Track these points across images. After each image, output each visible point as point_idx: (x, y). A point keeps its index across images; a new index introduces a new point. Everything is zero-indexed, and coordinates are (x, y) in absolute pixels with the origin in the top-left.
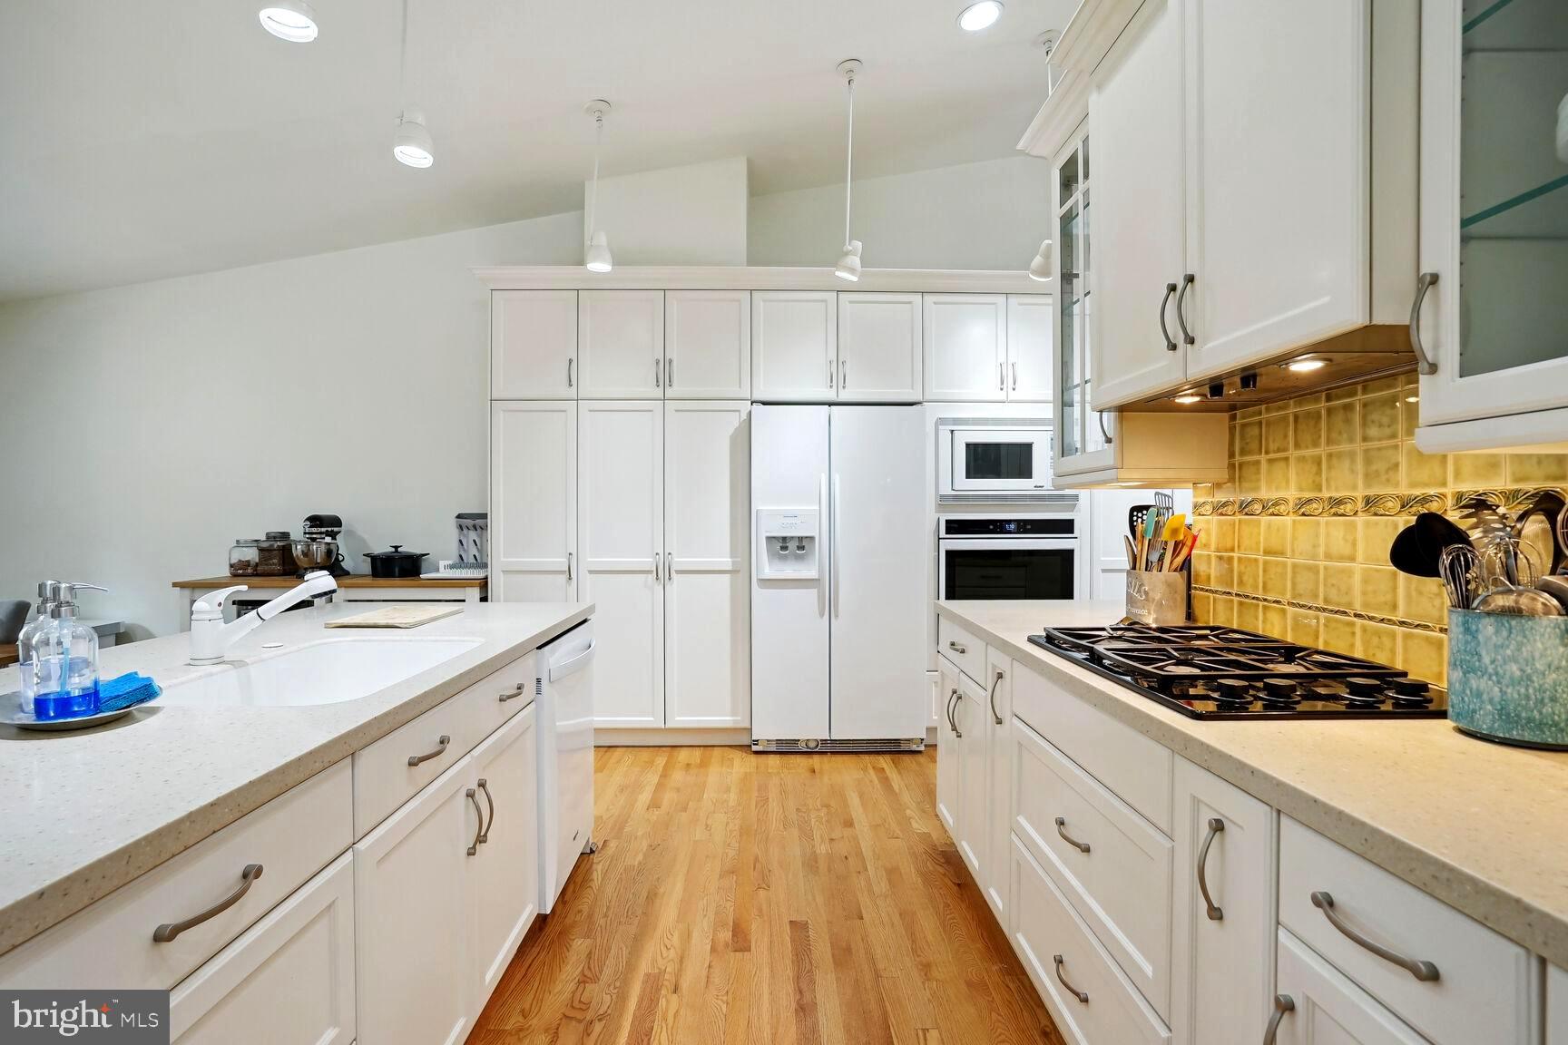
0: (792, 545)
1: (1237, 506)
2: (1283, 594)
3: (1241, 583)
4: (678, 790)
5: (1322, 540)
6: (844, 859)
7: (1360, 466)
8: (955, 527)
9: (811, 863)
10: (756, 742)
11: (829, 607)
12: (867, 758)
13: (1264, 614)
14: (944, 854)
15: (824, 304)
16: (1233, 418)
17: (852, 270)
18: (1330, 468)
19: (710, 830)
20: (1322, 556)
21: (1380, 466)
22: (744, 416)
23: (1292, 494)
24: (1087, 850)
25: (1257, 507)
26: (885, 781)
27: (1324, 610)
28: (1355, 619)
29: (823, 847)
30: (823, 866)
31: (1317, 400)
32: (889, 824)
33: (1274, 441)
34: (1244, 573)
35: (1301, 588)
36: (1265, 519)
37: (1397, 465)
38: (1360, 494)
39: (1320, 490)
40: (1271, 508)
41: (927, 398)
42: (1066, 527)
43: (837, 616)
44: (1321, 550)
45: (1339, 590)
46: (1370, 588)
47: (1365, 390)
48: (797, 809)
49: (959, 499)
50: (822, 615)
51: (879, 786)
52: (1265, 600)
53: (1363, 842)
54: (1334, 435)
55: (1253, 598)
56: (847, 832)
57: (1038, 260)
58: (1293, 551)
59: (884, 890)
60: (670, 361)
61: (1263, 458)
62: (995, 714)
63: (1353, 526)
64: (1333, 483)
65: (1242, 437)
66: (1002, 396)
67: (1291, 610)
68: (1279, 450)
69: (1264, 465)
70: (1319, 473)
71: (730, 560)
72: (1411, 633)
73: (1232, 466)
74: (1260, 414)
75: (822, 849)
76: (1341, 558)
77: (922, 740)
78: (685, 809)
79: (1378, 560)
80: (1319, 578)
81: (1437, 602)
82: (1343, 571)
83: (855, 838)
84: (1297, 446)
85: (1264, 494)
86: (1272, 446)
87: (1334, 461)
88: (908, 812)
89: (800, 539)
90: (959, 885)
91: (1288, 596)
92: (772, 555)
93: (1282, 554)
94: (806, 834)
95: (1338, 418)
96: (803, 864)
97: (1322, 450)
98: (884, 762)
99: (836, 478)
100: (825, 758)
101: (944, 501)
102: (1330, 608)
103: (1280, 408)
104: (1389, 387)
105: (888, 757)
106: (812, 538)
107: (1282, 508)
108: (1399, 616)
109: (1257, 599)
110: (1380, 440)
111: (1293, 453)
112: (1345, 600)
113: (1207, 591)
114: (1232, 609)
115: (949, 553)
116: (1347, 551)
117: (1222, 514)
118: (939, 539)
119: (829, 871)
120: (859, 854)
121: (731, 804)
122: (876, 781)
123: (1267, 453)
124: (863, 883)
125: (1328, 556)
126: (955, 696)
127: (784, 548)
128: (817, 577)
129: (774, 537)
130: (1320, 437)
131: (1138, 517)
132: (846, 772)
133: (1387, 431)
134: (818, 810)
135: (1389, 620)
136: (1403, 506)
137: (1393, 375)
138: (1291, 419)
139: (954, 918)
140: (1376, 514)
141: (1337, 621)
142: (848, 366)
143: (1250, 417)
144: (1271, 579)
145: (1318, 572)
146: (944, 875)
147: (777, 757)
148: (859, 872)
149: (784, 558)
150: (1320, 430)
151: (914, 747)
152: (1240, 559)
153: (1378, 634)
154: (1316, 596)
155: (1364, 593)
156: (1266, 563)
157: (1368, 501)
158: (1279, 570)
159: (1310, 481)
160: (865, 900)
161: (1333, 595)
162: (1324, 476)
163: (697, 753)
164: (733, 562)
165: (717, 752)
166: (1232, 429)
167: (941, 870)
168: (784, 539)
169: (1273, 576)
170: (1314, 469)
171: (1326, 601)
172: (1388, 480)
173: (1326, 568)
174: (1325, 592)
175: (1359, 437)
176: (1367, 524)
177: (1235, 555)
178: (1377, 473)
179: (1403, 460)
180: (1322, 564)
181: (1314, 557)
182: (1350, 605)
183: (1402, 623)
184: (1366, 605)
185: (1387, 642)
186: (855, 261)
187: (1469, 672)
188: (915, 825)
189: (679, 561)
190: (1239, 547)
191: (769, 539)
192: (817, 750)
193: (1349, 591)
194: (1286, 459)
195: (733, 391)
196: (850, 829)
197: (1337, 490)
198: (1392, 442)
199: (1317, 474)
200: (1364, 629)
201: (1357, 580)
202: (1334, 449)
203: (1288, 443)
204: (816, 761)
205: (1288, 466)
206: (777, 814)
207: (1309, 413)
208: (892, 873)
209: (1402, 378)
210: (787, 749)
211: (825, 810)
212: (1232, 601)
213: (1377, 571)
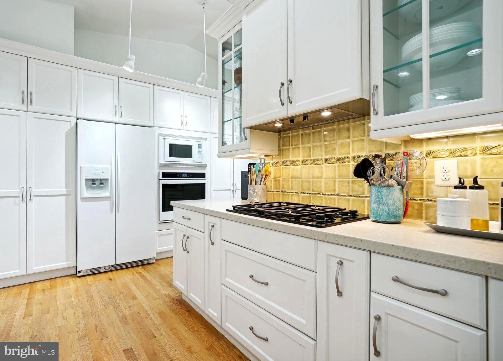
0: (97, 183)
1: (281, 163)
2: (298, 190)
3: (283, 188)
4: (41, 304)
5: (311, 172)
6: (138, 314)
7: (323, 149)
8: (165, 175)
9: (124, 320)
10: (80, 272)
11: (115, 208)
12: (132, 269)
13: (291, 197)
14: (178, 300)
15: (112, 81)
16: (280, 135)
17: (131, 67)
18: (313, 150)
19: (66, 319)
20: (311, 177)
21: (330, 149)
22: (73, 124)
23: (301, 159)
24: (267, 284)
25: (289, 163)
26: (143, 277)
27: (313, 194)
28: (323, 196)
29: (127, 311)
30: (129, 319)
31: (309, 129)
32: (152, 294)
33: (294, 142)
34: (284, 185)
35: (304, 188)
36: (291, 167)
37: (335, 149)
38: (323, 157)
39: (310, 157)
40: (293, 163)
41: (155, 125)
42: (203, 175)
43: (118, 212)
44: (311, 176)
45: (317, 187)
46: (327, 186)
47: (325, 126)
48: (109, 298)
49: (166, 165)
50: (112, 212)
51: (142, 280)
52: (292, 192)
53: (416, 255)
54: (315, 140)
55: (288, 192)
56: (135, 302)
57: (200, 79)
58: (302, 176)
59: (160, 322)
60: (31, 93)
61: (291, 147)
62: (211, 241)
63: (322, 167)
64: (315, 154)
65: (283, 141)
66: (182, 127)
67: (301, 195)
68: (296, 145)
69: (291, 150)
70: (310, 151)
71: (65, 190)
72: (340, 198)
73: (279, 150)
74: (290, 133)
75: (127, 312)
76: (318, 177)
77: (154, 258)
78: (48, 312)
79: (330, 177)
80: (310, 184)
81: (348, 188)
82: (318, 181)
83: (140, 304)
84: (302, 143)
85: (291, 159)
86: (294, 144)
87: (315, 148)
88: (157, 287)
89: (101, 180)
90: (188, 311)
91: (300, 190)
92: (88, 187)
93: (298, 177)
94: (117, 308)
95: (316, 135)
96: (120, 321)
97: (311, 145)
98: (140, 269)
99: (118, 154)
100: (114, 273)
101: (161, 166)
102: (314, 193)
103: (296, 132)
104: (333, 126)
105: (141, 267)
106: (107, 180)
107: (298, 163)
108: (337, 193)
109: (289, 192)
110: (330, 141)
111: (301, 146)
112: (319, 190)
113: (270, 191)
114: (280, 196)
115: (163, 185)
116: (319, 175)
117: (276, 166)
118: (159, 180)
119: (133, 320)
120: (144, 309)
121: (74, 303)
122: (139, 277)
123: (292, 146)
124: (150, 322)
125: (314, 177)
126: (186, 238)
127: (94, 184)
128: (109, 196)
129: (88, 179)
130: (310, 141)
131: (251, 167)
132: (125, 276)
133: (332, 139)
134: (119, 296)
135: (333, 195)
136: (337, 161)
137: (333, 122)
138: (300, 135)
139: (192, 325)
140: (329, 164)
141: (316, 196)
142: (123, 108)
143: (285, 135)
144: (294, 186)
145: (310, 182)
146: (181, 309)
147: (91, 277)
148: (147, 318)
149: (94, 188)
150: (310, 138)
151: (151, 262)
152: (282, 180)
153: (330, 199)
154: (309, 190)
155: (325, 187)
156: (292, 181)
157: (326, 160)
158: (297, 182)
159: (307, 154)
160: (154, 329)
161: (315, 189)
162: (312, 153)
163: (47, 283)
164: (67, 191)
165: (58, 280)
166: (279, 139)
167: (180, 307)
168: (93, 180)
169: (294, 185)
170: (308, 150)
171: (313, 191)
172: (332, 153)
173: (313, 181)
174: (313, 188)
175: (323, 141)
176: (326, 167)
177: (281, 179)
178: (329, 151)
179: (337, 147)
180: (311, 180)
181: (309, 178)
182: (321, 191)
183: (338, 195)
184: (326, 191)
185: (332, 201)
186: (132, 63)
187: (379, 204)
188: (162, 292)
189: (35, 191)
190: (282, 176)
191: (86, 180)
192: (109, 270)
193: (321, 186)
194: (299, 148)
195: (68, 112)
196: (136, 300)
197: (316, 157)
198: (333, 142)
199: (309, 152)
200: (325, 198)
201: (323, 184)
202: (315, 144)
203: (300, 143)
204: (110, 275)
205: (299, 150)
206: (100, 303)
207: (307, 133)
208: (161, 314)
209: (336, 123)
210: (95, 272)
211: (122, 295)
212: (280, 194)
213: (329, 180)
